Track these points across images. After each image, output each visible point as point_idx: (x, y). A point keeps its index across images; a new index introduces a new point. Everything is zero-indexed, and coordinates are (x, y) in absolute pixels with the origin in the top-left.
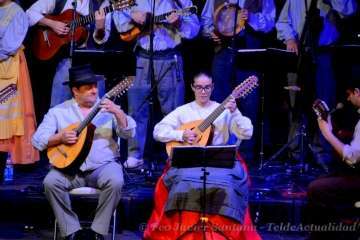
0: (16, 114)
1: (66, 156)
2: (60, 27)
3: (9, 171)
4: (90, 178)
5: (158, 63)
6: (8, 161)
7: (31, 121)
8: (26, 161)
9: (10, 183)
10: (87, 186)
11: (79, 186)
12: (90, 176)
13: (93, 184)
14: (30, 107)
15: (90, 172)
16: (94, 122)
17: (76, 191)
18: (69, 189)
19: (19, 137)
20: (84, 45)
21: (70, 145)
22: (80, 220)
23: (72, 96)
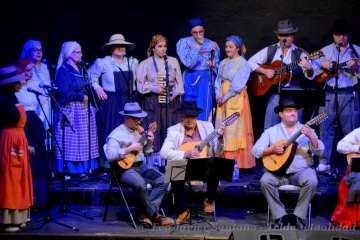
0: (241, 133)
1: (276, 163)
2: (270, 73)
3: (236, 173)
4: (292, 179)
5: (341, 97)
6: (236, 166)
7: (251, 138)
8: (247, 166)
9: (237, 181)
10: (290, 184)
11: (284, 184)
12: (293, 177)
13: (295, 183)
14: (250, 129)
15: (293, 174)
16: (297, 140)
17: (283, 188)
18: (278, 186)
19: (243, 149)
20: (288, 85)
21: (279, 154)
22: (286, 208)
23: (279, 120)
